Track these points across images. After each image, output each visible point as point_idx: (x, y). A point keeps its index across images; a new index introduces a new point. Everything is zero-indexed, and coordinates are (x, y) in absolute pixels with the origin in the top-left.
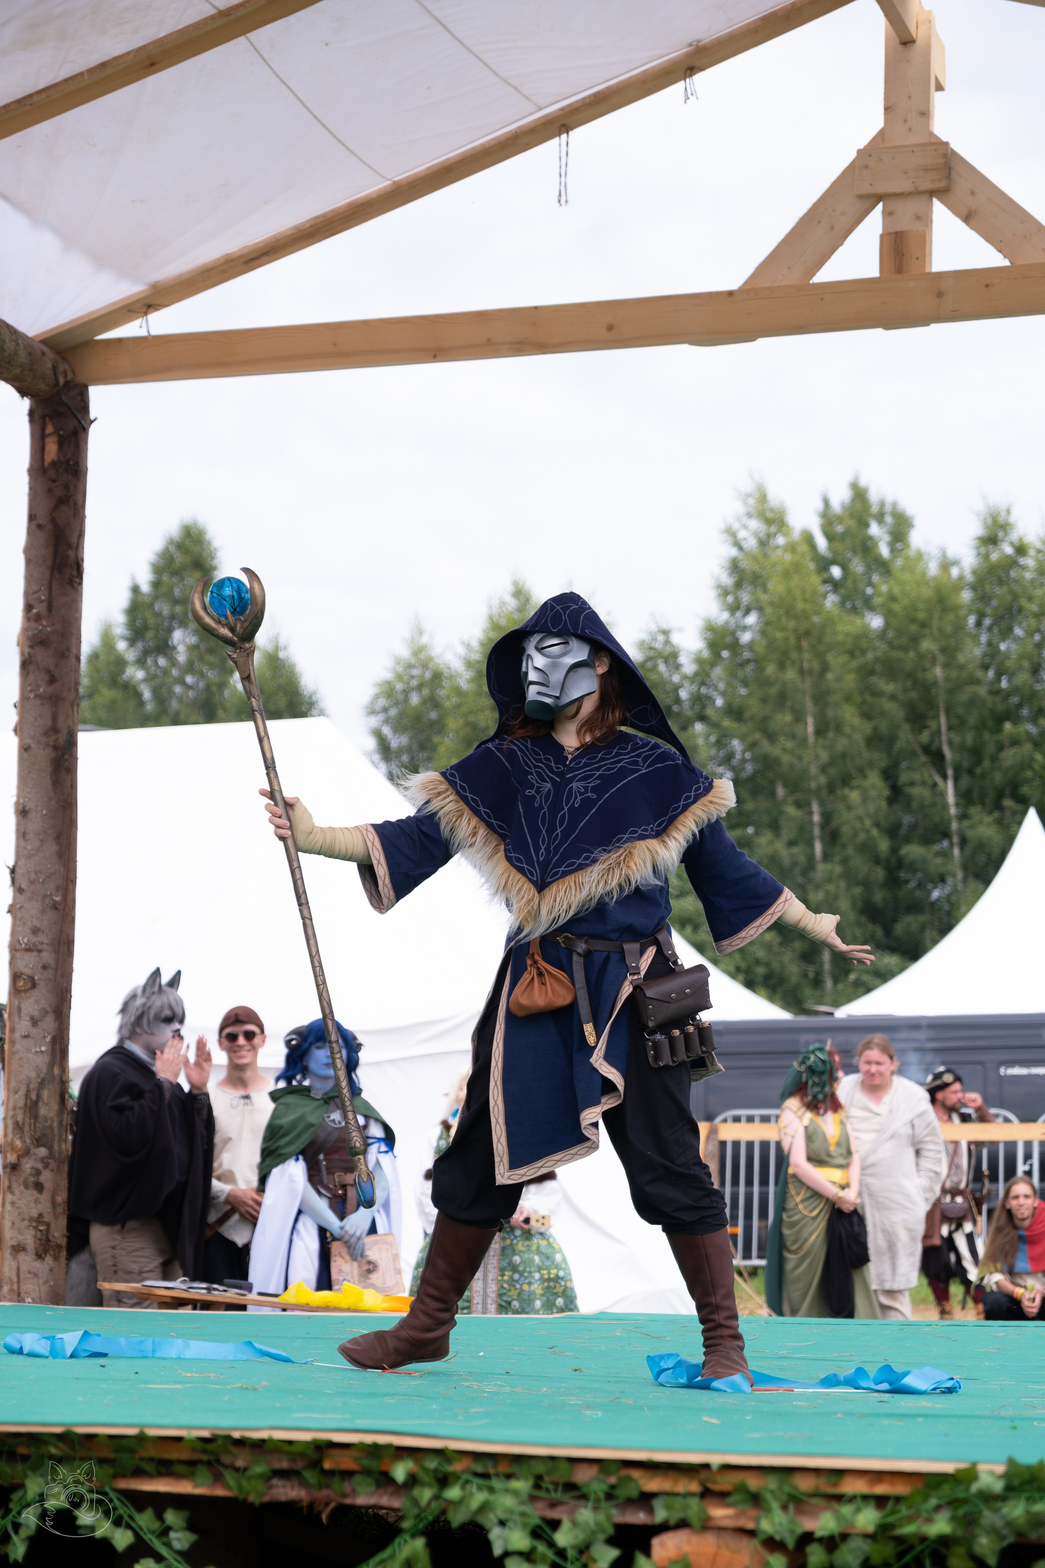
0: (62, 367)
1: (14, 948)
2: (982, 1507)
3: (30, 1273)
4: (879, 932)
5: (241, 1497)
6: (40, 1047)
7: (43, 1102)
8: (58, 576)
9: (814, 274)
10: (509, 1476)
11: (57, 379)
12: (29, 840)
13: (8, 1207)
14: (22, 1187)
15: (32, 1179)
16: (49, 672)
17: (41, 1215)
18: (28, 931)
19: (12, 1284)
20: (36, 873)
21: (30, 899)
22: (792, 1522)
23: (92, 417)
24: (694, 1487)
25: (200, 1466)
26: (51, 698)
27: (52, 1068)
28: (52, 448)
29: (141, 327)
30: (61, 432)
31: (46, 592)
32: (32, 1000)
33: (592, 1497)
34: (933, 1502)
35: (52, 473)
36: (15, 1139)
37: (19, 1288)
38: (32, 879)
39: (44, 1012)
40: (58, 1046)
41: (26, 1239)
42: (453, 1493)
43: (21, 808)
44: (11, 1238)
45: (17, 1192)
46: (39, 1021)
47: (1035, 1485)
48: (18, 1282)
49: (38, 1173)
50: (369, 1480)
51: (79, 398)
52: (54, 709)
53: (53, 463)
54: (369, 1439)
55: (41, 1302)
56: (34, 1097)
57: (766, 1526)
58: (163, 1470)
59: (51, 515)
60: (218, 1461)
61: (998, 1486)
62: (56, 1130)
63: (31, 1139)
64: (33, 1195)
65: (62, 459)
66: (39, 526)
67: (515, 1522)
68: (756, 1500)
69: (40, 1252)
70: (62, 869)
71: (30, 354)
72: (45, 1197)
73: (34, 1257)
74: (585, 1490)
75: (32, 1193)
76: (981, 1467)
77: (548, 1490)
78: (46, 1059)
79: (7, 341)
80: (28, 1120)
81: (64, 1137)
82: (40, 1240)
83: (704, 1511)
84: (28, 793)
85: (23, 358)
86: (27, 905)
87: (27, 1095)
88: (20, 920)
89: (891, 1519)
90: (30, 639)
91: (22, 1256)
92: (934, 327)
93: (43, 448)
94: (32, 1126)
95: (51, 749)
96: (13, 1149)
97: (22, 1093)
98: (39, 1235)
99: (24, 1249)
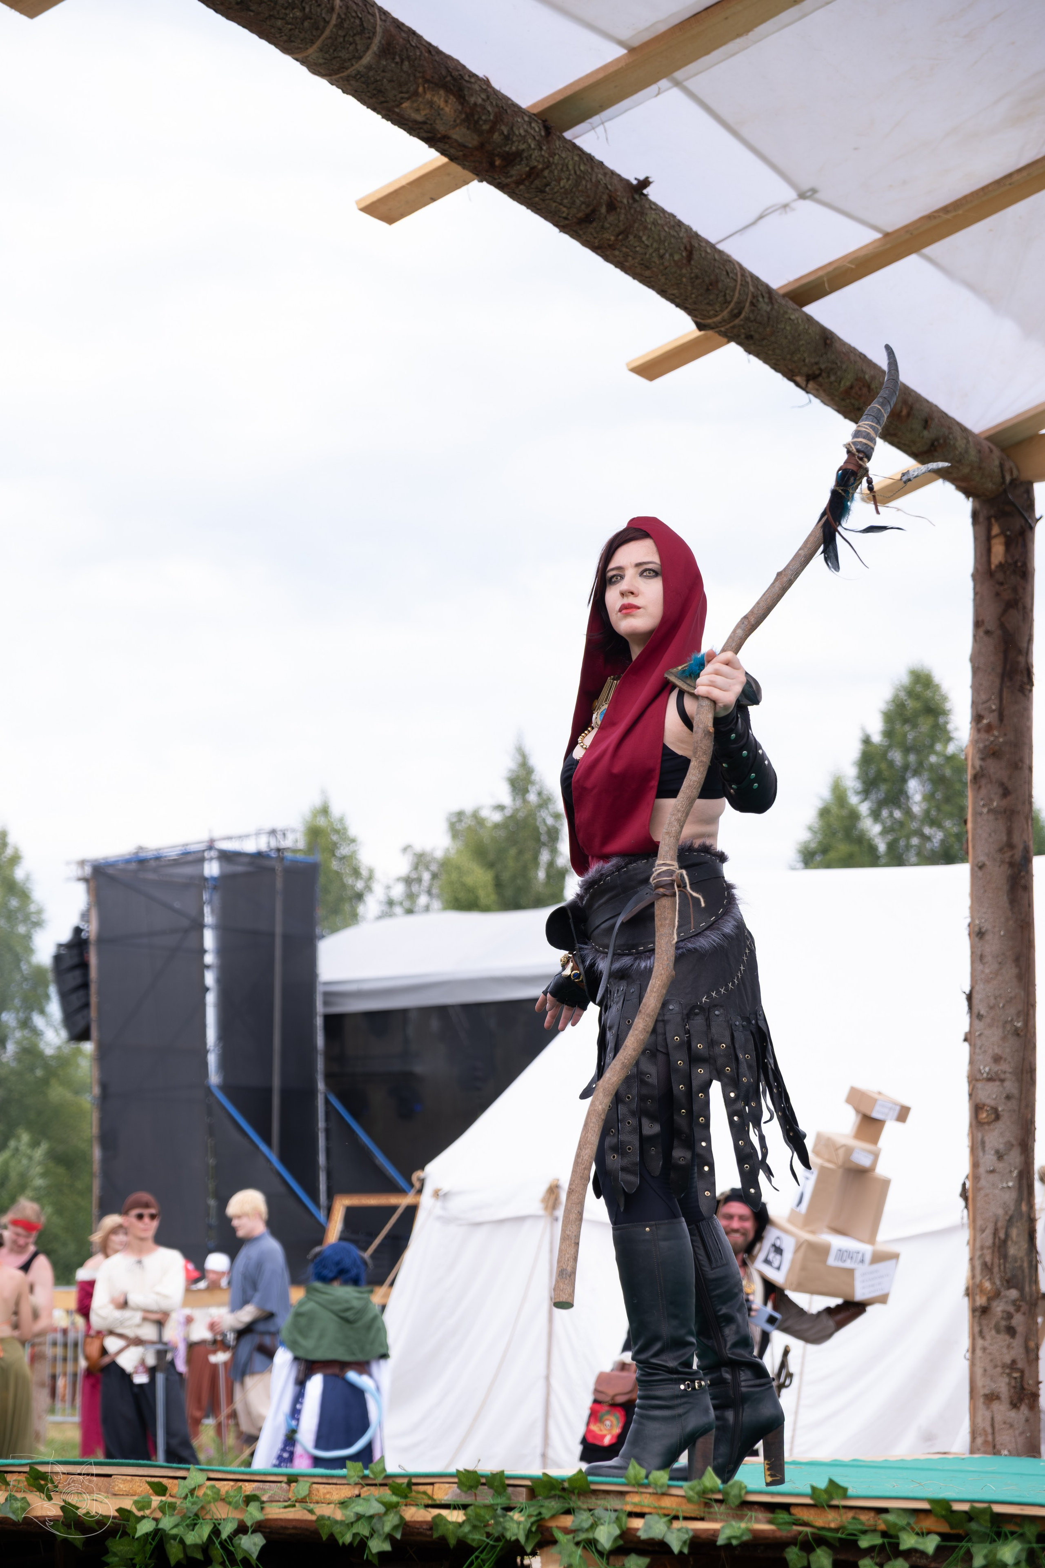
0: (1008, 464)
1: (973, 1079)
3: (1005, 1423)
6: (1007, 1183)
7: (1012, 1241)
8: (1008, 684)
11: (1003, 477)
12: (987, 963)
13: (979, 1353)
14: (993, 1332)
15: (1003, 1323)
16: (1002, 785)
17: (1014, 1362)
18: (989, 1060)
19: (986, 1435)
20: (996, 998)
21: (990, 1026)
26: (1005, 812)
27: (1020, 1205)
28: (998, 550)
30: (1008, 533)
31: (997, 702)
32: (996, 1133)
35: (1000, 576)
36: (984, 1281)
37: (994, 1439)
38: (991, 1004)
39: (1010, 1146)
40: (1025, 1182)
41: (1000, 1387)
43: (977, 929)
44: (984, 1387)
45: (988, 1337)
46: (1005, 1154)
48: (993, 1433)
49: (1009, 1316)
51: (1025, 496)
52: (1009, 824)
53: (1001, 566)
55: (1018, 1455)
56: (1002, 1235)
59: (999, 619)
62: (1026, 1271)
63: (1001, 1281)
64: (1005, 1340)
65: (1010, 561)
66: (987, 632)
69: (1015, 1401)
70: (1022, 993)
71: (980, 451)
72: (1018, 1342)
73: (1009, 1406)
75: (1004, 1338)
78: (1014, 1195)
79: (959, 438)
80: (996, 1261)
81: (1034, 1278)
82: (1015, 1387)
84: (985, 913)
85: (973, 455)
86: (988, 1032)
87: (995, 1233)
88: (980, 1048)
90: (981, 751)
91: (996, 1406)
93: (989, 551)
94: (1002, 1267)
95: (1006, 866)
96: (982, 1291)
97: (989, 1231)
98: (1013, 1383)
99: (998, 1398)
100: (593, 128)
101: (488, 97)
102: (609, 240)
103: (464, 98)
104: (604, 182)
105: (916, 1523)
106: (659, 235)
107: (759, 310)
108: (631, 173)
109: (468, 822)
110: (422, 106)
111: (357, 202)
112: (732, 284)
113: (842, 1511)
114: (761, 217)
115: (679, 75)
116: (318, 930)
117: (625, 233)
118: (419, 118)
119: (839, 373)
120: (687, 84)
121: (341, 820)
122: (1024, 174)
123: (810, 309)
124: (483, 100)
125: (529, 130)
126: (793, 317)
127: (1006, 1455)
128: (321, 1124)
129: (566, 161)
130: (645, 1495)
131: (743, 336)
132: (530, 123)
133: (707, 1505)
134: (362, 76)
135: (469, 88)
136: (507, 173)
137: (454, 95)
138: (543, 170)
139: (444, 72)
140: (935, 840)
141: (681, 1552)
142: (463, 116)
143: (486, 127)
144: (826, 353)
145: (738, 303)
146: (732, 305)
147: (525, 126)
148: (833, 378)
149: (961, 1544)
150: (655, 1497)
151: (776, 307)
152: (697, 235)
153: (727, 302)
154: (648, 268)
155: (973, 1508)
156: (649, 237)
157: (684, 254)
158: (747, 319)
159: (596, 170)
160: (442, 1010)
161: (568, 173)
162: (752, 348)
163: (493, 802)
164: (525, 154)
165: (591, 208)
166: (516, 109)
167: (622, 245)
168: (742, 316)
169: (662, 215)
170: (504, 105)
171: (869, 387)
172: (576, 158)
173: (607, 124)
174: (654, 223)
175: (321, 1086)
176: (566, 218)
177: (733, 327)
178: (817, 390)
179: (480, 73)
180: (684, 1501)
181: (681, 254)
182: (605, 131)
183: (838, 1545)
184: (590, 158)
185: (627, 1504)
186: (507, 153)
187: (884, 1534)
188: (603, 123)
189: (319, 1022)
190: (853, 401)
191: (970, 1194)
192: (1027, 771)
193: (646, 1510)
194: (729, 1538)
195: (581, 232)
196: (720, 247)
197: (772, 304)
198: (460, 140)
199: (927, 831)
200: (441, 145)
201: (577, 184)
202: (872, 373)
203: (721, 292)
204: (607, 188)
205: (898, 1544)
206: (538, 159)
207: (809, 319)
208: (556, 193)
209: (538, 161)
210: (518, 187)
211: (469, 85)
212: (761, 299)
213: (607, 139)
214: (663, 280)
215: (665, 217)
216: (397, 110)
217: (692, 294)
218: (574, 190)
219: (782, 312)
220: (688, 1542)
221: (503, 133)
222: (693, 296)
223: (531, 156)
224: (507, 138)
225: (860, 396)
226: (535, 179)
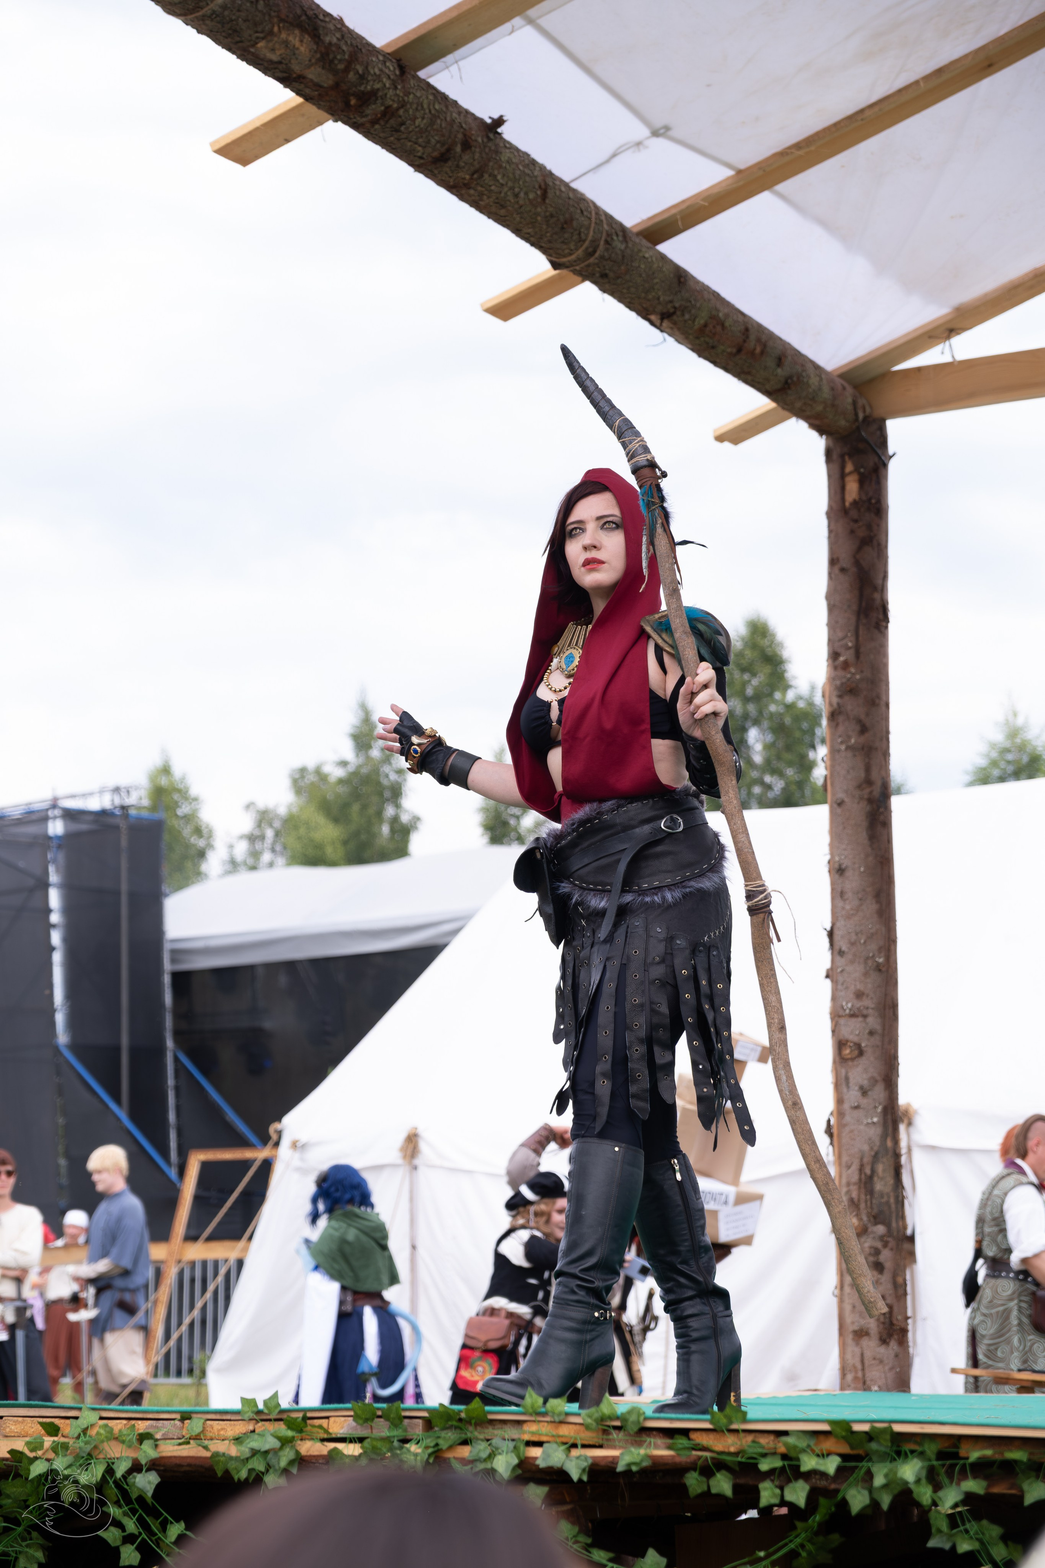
0: (861, 402)
1: (836, 1016)
3: (874, 1359)
6: (872, 1118)
7: (878, 1177)
8: (864, 621)
11: (856, 414)
12: (847, 899)
13: (847, 1289)
15: (871, 1258)
16: (859, 721)
18: (852, 996)
19: (856, 1372)
20: (857, 934)
21: (852, 962)
23: (891, 452)
26: (863, 748)
27: (885, 1141)
28: (852, 488)
29: (943, 353)
30: (862, 470)
31: (853, 639)
32: (859, 1069)
35: (854, 514)
37: (864, 1376)
38: (853, 940)
39: (874, 1081)
40: (889, 1117)
41: (868, 1324)
43: (837, 866)
44: (853, 1323)
46: (869, 1090)
48: (863, 1370)
49: (877, 1252)
51: (878, 433)
52: (867, 761)
53: (855, 503)
55: (888, 1390)
56: (868, 1171)
59: (854, 557)
62: (893, 1206)
63: (868, 1217)
64: (874, 1276)
65: (864, 498)
66: (843, 570)
69: (885, 1336)
70: (883, 929)
71: (832, 389)
72: (886, 1278)
73: (878, 1342)
78: (879, 1130)
79: (812, 376)
80: (863, 1197)
81: (901, 1213)
82: (884, 1323)
84: (845, 850)
85: (826, 393)
86: (849, 968)
87: (861, 1170)
88: (842, 984)
90: (838, 688)
91: (865, 1342)
93: (843, 488)
94: (869, 1203)
95: (866, 803)
97: (855, 1167)
98: (882, 1319)
99: (867, 1334)
100: (447, 67)
101: (343, 37)
102: (464, 179)
103: (319, 37)
104: (459, 120)
105: (816, 1444)
106: (514, 174)
107: (613, 248)
108: (486, 114)
109: (311, 778)
110: (277, 46)
111: (212, 144)
112: (586, 223)
113: (742, 1435)
114: (614, 155)
115: (532, 12)
116: (165, 888)
117: (480, 172)
118: (274, 57)
119: (693, 311)
120: (542, 22)
121: (183, 779)
122: (876, 109)
123: (663, 248)
124: (338, 39)
125: (384, 69)
126: (647, 255)
127: (876, 1391)
128: (171, 1082)
129: (421, 100)
130: (543, 1424)
131: (598, 275)
132: (384, 62)
133: (605, 1432)
134: (217, 16)
135: (324, 27)
136: (363, 112)
137: (309, 34)
138: (398, 109)
139: (299, 11)
140: (775, 789)
141: (580, 1480)
142: (318, 56)
143: (341, 66)
144: (680, 292)
145: (593, 241)
146: (587, 244)
147: (380, 66)
148: (687, 316)
149: (861, 1464)
150: (553, 1425)
151: (630, 245)
152: (551, 174)
153: (582, 241)
154: (503, 207)
155: (873, 1428)
156: (504, 175)
157: (539, 192)
158: (602, 257)
159: (451, 109)
160: (290, 966)
161: (422, 112)
162: (607, 286)
163: (336, 758)
164: (380, 94)
165: (446, 147)
166: (370, 49)
167: (478, 184)
168: (597, 255)
169: (516, 154)
170: (358, 44)
171: (723, 325)
172: (431, 97)
173: (461, 63)
174: (509, 162)
175: (170, 1043)
176: (421, 158)
177: (588, 266)
178: (672, 328)
179: (335, 13)
180: (582, 1428)
181: (536, 193)
182: (459, 69)
183: (737, 1468)
184: (444, 97)
185: (524, 1433)
186: (363, 93)
187: (784, 1457)
188: (456, 62)
189: (167, 979)
190: (707, 339)
191: (835, 1131)
192: (884, 708)
193: (544, 1439)
194: (629, 1465)
195: (436, 172)
196: (574, 185)
197: (627, 242)
198: (316, 80)
199: (768, 779)
200: (296, 85)
201: (432, 123)
202: (726, 311)
203: (576, 230)
204: (462, 127)
205: (798, 1467)
206: (393, 98)
207: (663, 257)
208: (411, 132)
209: (393, 101)
210: (373, 126)
211: (323, 24)
212: (615, 238)
213: (461, 78)
214: (518, 219)
215: (520, 156)
216: (252, 50)
217: (547, 232)
218: (429, 129)
219: (636, 250)
220: (587, 1469)
221: (358, 72)
222: (548, 235)
223: (386, 94)
224: (362, 77)
225: (714, 334)
226: (390, 119)
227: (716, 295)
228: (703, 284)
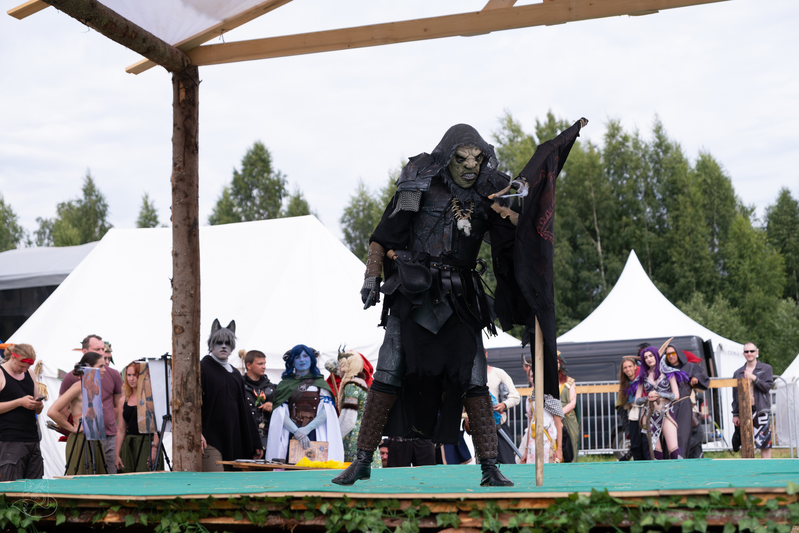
0: (186, 58)
1: (174, 315)
2: (581, 511)
3: (186, 458)
4: (570, 310)
5: (255, 524)
6: (187, 358)
7: (189, 382)
8: (187, 150)
9: (514, 3)
10: (372, 509)
11: (184, 64)
12: (178, 267)
13: (175, 429)
14: (181, 420)
15: (185, 416)
16: (185, 192)
17: (190, 432)
18: (180, 307)
19: (178, 463)
20: (182, 281)
21: (180, 293)
22: (498, 522)
23: (200, 80)
24: (454, 509)
25: (237, 511)
26: (186, 204)
27: (193, 367)
28: (183, 94)
29: (219, 40)
30: (187, 87)
31: (182, 157)
32: (182, 337)
33: (409, 516)
34: (560, 510)
35: (183, 105)
36: (177, 399)
37: (181, 465)
38: (180, 284)
39: (188, 343)
40: (195, 357)
41: (184, 443)
42: (348, 517)
43: (174, 253)
44: (178, 443)
45: (179, 422)
46: (186, 346)
47: (604, 500)
48: (181, 462)
49: (188, 413)
50: (311, 513)
51: (194, 72)
52: (187, 209)
53: (184, 101)
54: (310, 495)
55: (191, 471)
56: (185, 380)
57: (486, 525)
58: (221, 514)
59: (183, 123)
60: (244, 508)
61: (587, 502)
63: (185, 399)
65: (187, 99)
66: (178, 129)
67: (376, 529)
68: (481, 514)
69: (190, 448)
70: (194, 279)
71: (171, 53)
72: (192, 424)
73: (188, 450)
74: (406, 513)
75: (186, 423)
76: (580, 494)
77: (389, 514)
78: (190, 363)
79: (160, 47)
80: (182, 390)
82: (190, 443)
83: (459, 520)
84: (178, 246)
85: (168, 54)
86: (179, 296)
87: (182, 379)
88: (176, 303)
89: (541, 519)
90: (176, 178)
91: (182, 451)
92: (569, 24)
93: (179, 94)
94: (185, 393)
95: (187, 226)
96: (177, 403)
97: (180, 378)
98: (189, 441)
99: (183, 447)
109: (66, 207)
119: (100, 18)
127: (186, 472)
144: (93, 10)
148: (97, 21)
162: (59, 7)
163: (77, 199)
171: (115, 25)
178: (92, 25)
191: (172, 363)
192: (196, 187)
227: (113, 12)
228: (106, 7)
